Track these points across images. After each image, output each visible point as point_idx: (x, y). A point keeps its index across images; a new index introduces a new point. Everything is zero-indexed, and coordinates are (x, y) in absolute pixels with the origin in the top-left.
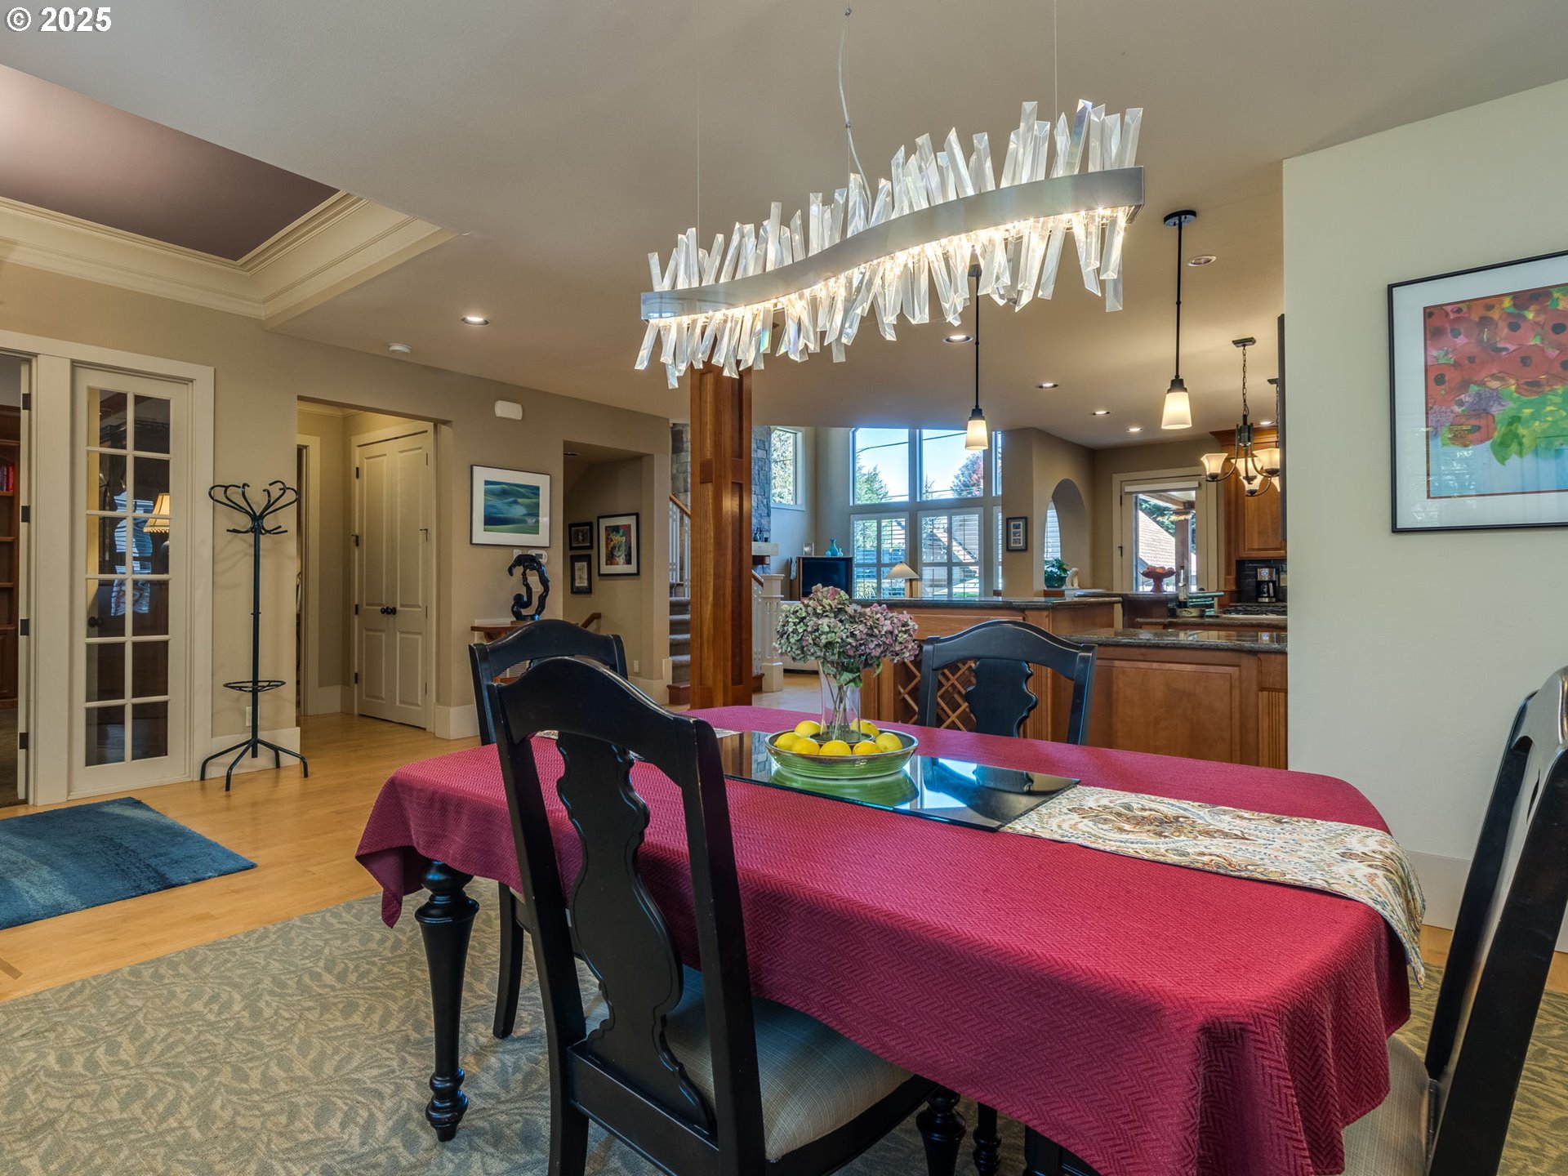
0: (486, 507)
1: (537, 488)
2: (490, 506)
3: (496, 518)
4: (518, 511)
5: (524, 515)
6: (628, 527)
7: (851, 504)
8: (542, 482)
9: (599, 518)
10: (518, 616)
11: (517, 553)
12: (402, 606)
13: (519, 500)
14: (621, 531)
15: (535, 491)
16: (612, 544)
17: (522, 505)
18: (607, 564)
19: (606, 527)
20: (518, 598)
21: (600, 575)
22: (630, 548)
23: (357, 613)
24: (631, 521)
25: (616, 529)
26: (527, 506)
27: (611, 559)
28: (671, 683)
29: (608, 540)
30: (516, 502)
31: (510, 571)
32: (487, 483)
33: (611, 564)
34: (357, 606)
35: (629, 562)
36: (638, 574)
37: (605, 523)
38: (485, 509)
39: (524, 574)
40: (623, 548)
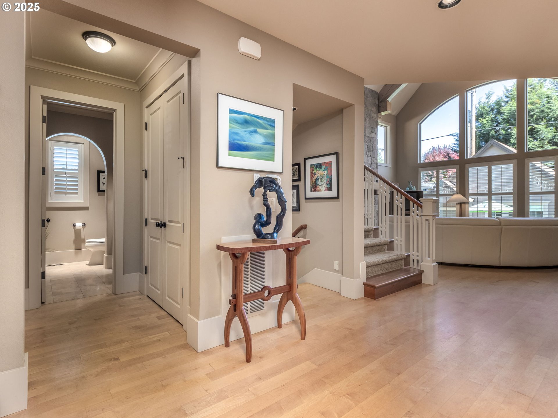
0: (232, 134)
1: (273, 121)
2: (234, 133)
3: (239, 144)
4: (257, 140)
5: (263, 144)
6: (330, 164)
7: (419, 163)
8: (276, 115)
9: (305, 159)
10: (259, 234)
11: (257, 176)
12: (170, 221)
13: (259, 130)
14: (323, 167)
15: (271, 123)
16: (315, 177)
17: (260, 134)
18: (311, 191)
19: (311, 165)
20: (259, 216)
21: (306, 199)
22: (331, 178)
23: (146, 225)
24: (332, 159)
25: (319, 166)
26: (265, 136)
27: (315, 187)
28: (365, 281)
29: (312, 174)
30: (255, 132)
31: (252, 192)
32: (232, 111)
33: (315, 191)
34: (146, 219)
35: (330, 188)
36: (338, 197)
37: (309, 162)
38: (229, 135)
39: (265, 195)
40: (325, 180)
